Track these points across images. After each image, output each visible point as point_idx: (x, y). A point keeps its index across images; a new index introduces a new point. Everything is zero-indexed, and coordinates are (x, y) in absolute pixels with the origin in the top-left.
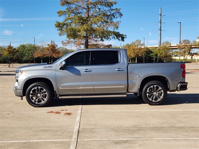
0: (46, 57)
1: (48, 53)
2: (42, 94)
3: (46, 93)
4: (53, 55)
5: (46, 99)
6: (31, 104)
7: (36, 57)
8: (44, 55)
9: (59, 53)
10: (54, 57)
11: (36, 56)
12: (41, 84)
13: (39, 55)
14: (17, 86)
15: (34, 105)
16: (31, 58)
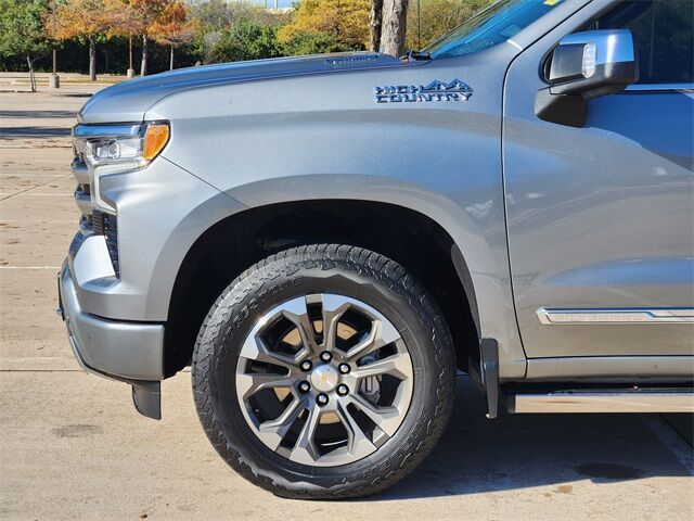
0: (110, 42)
1: (123, 17)
2: (359, 363)
3: (402, 363)
4: (151, 29)
5: (391, 424)
6: (243, 470)
7: (60, 35)
8: (106, 26)
9: (183, 19)
10: (151, 42)
11: (59, 30)
12: (352, 267)
13: (79, 28)
14: (105, 283)
15: (278, 480)
16: (37, 41)
